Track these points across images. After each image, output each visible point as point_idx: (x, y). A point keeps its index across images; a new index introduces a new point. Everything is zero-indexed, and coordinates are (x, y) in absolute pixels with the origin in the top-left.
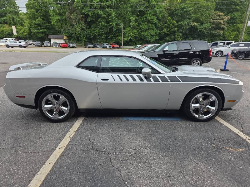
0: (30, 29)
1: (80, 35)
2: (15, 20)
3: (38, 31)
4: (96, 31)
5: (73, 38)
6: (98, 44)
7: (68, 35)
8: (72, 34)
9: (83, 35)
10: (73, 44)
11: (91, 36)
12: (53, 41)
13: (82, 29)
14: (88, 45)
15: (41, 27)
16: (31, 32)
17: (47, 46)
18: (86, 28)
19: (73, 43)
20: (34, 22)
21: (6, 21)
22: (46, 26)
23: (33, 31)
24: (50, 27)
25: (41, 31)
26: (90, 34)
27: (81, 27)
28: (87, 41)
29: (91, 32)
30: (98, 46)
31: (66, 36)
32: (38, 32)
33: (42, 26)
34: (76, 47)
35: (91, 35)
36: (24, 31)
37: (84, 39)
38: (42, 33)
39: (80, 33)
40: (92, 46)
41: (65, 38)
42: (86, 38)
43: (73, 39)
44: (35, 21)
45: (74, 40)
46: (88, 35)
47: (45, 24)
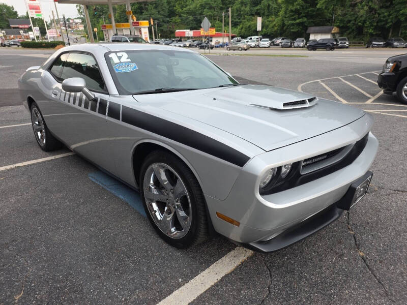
0: (283, 20)
1: (365, 22)
2: (271, 7)
3: (293, 22)
4: (401, 12)
5: (350, 30)
6: (396, 40)
7: (341, 25)
8: (349, 21)
9: (370, 23)
10: (343, 42)
11: (387, 23)
12: (312, 37)
13: (371, 9)
14: (374, 43)
15: (299, 14)
16: (284, 25)
17: (298, 47)
18: (381, 7)
19: (345, 40)
20: (290, 7)
21: (258, 11)
22: (309, 11)
23: (286, 23)
24: (315, 13)
25: (298, 21)
26: (387, 20)
27: (370, 8)
28: (376, 34)
29: (390, 15)
30: (396, 44)
31: (338, 27)
32: (293, 24)
33: (301, 13)
34: (347, 47)
35: (389, 21)
36: (275, 25)
37: (371, 31)
38: (299, 24)
39: (363, 19)
40: (382, 43)
41: (335, 30)
42: (376, 28)
43: (348, 32)
44: (293, 5)
45: (350, 33)
46: (381, 21)
47: (307, 8)
